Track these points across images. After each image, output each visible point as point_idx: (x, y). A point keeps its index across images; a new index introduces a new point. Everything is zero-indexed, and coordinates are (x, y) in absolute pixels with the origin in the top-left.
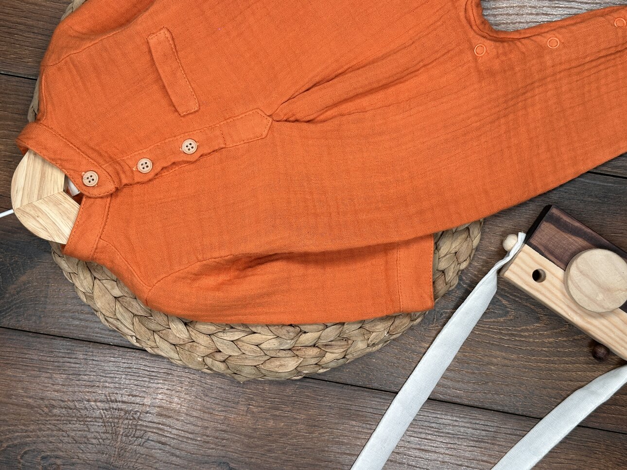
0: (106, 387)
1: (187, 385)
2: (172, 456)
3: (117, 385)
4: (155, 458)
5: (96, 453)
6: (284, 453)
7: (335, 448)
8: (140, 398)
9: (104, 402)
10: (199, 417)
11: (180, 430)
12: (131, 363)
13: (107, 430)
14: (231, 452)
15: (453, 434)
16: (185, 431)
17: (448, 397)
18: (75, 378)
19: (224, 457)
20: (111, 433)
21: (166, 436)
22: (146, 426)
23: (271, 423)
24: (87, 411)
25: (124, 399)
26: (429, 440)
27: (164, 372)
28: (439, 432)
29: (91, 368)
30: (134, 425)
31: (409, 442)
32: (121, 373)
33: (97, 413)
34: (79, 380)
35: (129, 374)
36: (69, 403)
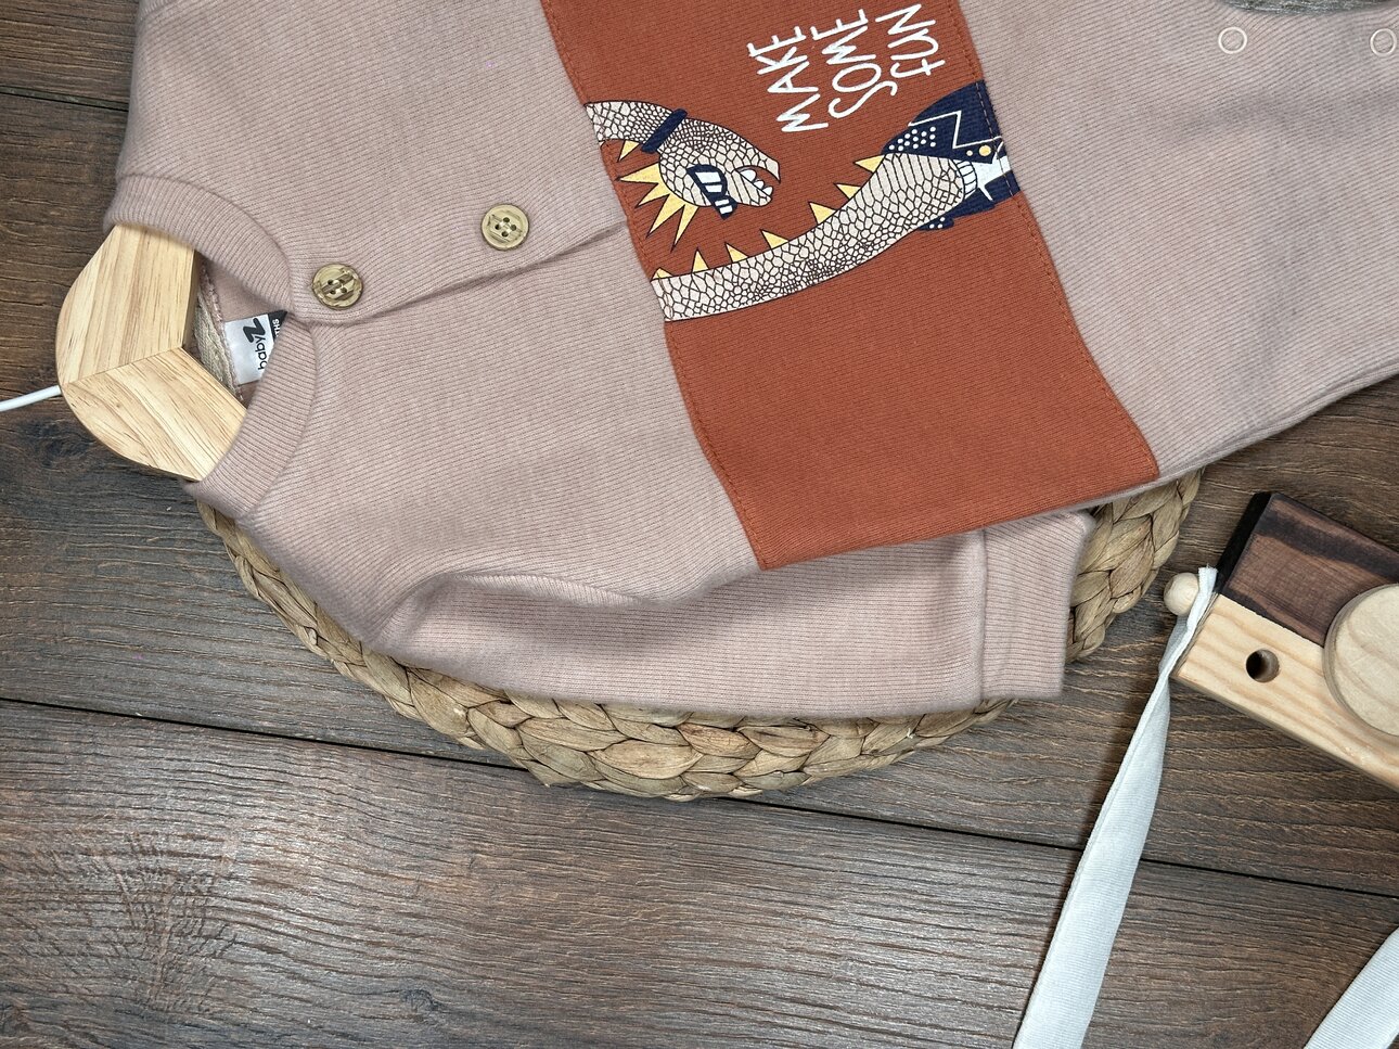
0: (128, 819)
1: (325, 809)
2: (293, 978)
3: (155, 814)
4: (251, 985)
5: (110, 978)
6: (560, 964)
7: (682, 948)
8: (211, 843)
9: (123, 854)
10: (355, 885)
11: (309, 916)
12: (189, 761)
13: (133, 923)
14: (434, 965)
15: (964, 907)
16: (321, 920)
17: (950, 817)
18: (54, 798)
19: (418, 978)
20: (144, 929)
21: (277, 933)
22: (229, 910)
23: (529, 894)
24: (85, 876)
25: (175, 846)
26: (909, 921)
27: (268, 778)
28: (930, 903)
29: (92, 773)
30: (198, 907)
31: (859, 928)
32: (163, 784)
33: (110, 881)
34: (63, 804)
35: (185, 785)
36: (41, 858)
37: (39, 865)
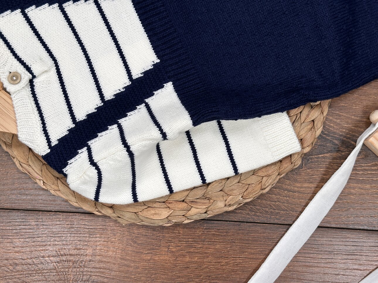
0: (56, 245)
1: (119, 236)
3: (64, 242)
8: (83, 250)
9: (55, 256)
10: (131, 260)
11: (117, 271)
12: (74, 224)
13: (60, 278)
16: (121, 272)
18: (31, 240)
20: (64, 280)
21: (107, 278)
22: (91, 272)
23: (187, 258)
24: (43, 264)
25: (71, 252)
26: (312, 258)
27: (100, 228)
28: (318, 251)
29: (42, 231)
30: (81, 271)
32: (66, 233)
33: (51, 266)
34: (34, 242)
35: (73, 232)
36: (29, 260)
37: (28, 262)
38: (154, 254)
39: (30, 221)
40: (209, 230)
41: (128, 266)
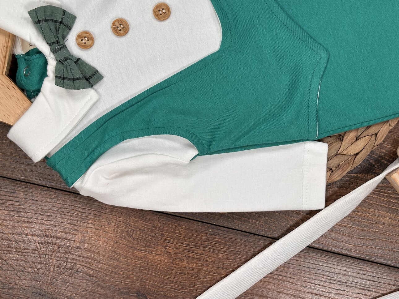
0: (42, 224)
1: (114, 226)
2: (98, 286)
3: (52, 223)
4: (82, 287)
5: (31, 280)
8: (72, 235)
9: (40, 236)
10: (123, 255)
11: (105, 264)
12: (66, 205)
13: (41, 261)
15: (343, 282)
16: (110, 266)
17: (339, 249)
18: (16, 214)
19: (142, 289)
20: (45, 264)
21: (93, 269)
22: (76, 260)
23: (185, 263)
24: (25, 243)
25: (58, 235)
26: (322, 286)
27: (95, 213)
28: (330, 280)
29: (30, 206)
30: (65, 258)
31: (304, 286)
32: (56, 212)
33: (34, 246)
34: (19, 216)
35: (64, 213)
36: (10, 235)
37: (9, 238)
38: (148, 252)
39: (18, 193)
40: (214, 236)
41: (118, 260)
